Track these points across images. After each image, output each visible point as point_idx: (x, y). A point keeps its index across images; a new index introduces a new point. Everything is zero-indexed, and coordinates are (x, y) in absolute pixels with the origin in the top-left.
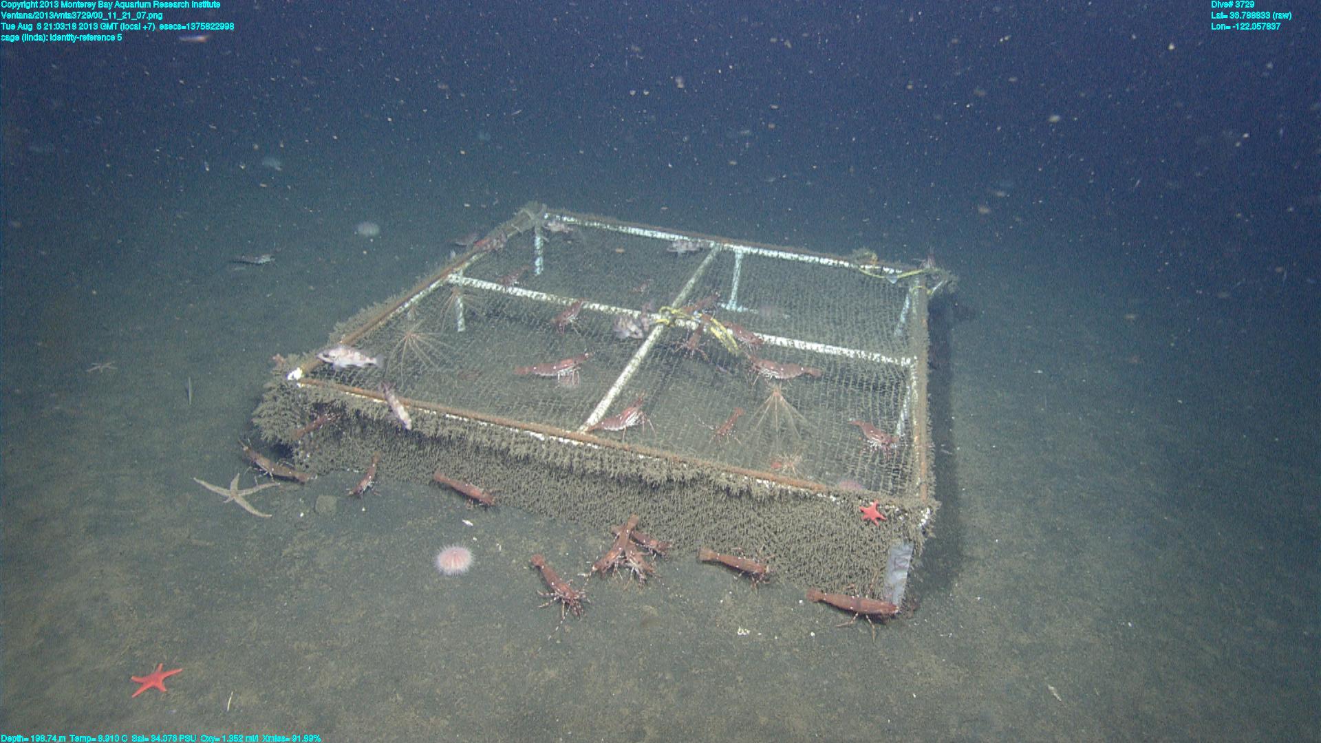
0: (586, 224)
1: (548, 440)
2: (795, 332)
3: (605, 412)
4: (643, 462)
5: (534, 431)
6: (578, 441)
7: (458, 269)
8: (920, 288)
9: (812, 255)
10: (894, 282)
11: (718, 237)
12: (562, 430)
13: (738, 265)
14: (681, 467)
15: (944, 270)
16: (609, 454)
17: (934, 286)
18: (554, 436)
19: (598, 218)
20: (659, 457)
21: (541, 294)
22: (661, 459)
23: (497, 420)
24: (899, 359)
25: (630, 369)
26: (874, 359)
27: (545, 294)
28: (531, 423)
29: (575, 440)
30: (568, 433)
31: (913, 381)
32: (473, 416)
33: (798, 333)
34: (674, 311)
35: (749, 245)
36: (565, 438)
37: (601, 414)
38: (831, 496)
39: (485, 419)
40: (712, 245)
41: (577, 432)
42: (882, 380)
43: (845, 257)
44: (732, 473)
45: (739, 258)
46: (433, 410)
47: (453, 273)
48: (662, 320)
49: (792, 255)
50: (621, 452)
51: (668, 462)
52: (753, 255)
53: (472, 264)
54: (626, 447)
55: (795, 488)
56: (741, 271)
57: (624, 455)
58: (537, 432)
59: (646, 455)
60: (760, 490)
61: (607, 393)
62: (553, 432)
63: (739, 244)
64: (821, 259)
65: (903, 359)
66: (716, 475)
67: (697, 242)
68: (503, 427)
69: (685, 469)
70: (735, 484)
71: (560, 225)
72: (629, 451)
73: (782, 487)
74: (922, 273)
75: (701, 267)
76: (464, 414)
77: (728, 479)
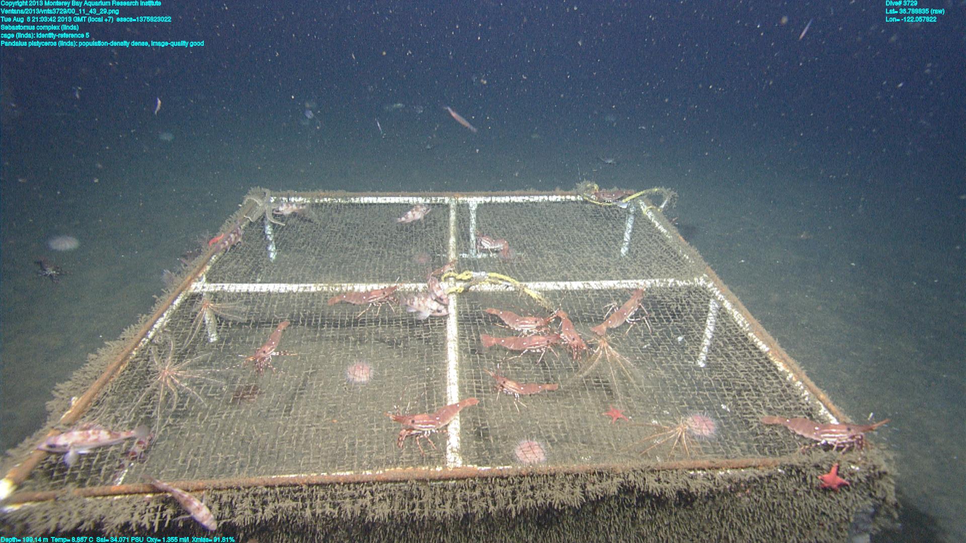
0: (316, 201)
1: (414, 487)
2: (583, 274)
3: (461, 422)
4: (546, 485)
5: (396, 482)
6: (457, 479)
7: (200, 275)
8: (651, 209)
9: (541, 195)
10: (625, 207)
11: (451, 193)
12: (430, 468)
13: (473, 216)
14: (596, 480)
15: (663, 189)
16: (500, 486)
17: (661, 204)
18: (424, 481)
19: (327, 192)
20: (568, 474)
21: (308, 285)
22: (570, 477)
23: (341, 480)
24: (693, 281)
25: (455, 355)
26: (669, 285)
27: (312, 285)
28: (387, 470)
29: (453, 479)
30: (441, 471)
31: (723, 301)
32: (305, 481)
33: (586, 274)
34: (460, 277)
35: (481, 195)
36: (439, 480)
37: (459, 428)
38: (780, 471)
39: (324, 482)
40: (447, 200)
41: (450, 466)
42: (695, 307)
43: (569, 192)
44: (659, 471)
45: (474, 209)
46: (244, 487)
47: (195, 281)
48: (453, 289)
49: (523, 198)
50: (516, 480)
51: (580, 477)
52: (485, 204)
53: (213, 267)
54: (523, 472)
55: (736, 471)
56: (477, 221)
57: (520, 482)
58: (400, 481)
59: (551, 476)
60: (699, 484)
61: (449, 395)
62: (423, 476)
63: (472, 196)
64: (550, 197)
65: (696, 279)
66: (642, 479)
67: (431, 200)
68: (352, 485)
69: (601, 482)
70: (669, 485)
71: (290, 207)
72: (527, 476)
73: (721, 473)
74: (644, 195)
75: (452, 224)
76: (291, 482)
77: (659, 480)
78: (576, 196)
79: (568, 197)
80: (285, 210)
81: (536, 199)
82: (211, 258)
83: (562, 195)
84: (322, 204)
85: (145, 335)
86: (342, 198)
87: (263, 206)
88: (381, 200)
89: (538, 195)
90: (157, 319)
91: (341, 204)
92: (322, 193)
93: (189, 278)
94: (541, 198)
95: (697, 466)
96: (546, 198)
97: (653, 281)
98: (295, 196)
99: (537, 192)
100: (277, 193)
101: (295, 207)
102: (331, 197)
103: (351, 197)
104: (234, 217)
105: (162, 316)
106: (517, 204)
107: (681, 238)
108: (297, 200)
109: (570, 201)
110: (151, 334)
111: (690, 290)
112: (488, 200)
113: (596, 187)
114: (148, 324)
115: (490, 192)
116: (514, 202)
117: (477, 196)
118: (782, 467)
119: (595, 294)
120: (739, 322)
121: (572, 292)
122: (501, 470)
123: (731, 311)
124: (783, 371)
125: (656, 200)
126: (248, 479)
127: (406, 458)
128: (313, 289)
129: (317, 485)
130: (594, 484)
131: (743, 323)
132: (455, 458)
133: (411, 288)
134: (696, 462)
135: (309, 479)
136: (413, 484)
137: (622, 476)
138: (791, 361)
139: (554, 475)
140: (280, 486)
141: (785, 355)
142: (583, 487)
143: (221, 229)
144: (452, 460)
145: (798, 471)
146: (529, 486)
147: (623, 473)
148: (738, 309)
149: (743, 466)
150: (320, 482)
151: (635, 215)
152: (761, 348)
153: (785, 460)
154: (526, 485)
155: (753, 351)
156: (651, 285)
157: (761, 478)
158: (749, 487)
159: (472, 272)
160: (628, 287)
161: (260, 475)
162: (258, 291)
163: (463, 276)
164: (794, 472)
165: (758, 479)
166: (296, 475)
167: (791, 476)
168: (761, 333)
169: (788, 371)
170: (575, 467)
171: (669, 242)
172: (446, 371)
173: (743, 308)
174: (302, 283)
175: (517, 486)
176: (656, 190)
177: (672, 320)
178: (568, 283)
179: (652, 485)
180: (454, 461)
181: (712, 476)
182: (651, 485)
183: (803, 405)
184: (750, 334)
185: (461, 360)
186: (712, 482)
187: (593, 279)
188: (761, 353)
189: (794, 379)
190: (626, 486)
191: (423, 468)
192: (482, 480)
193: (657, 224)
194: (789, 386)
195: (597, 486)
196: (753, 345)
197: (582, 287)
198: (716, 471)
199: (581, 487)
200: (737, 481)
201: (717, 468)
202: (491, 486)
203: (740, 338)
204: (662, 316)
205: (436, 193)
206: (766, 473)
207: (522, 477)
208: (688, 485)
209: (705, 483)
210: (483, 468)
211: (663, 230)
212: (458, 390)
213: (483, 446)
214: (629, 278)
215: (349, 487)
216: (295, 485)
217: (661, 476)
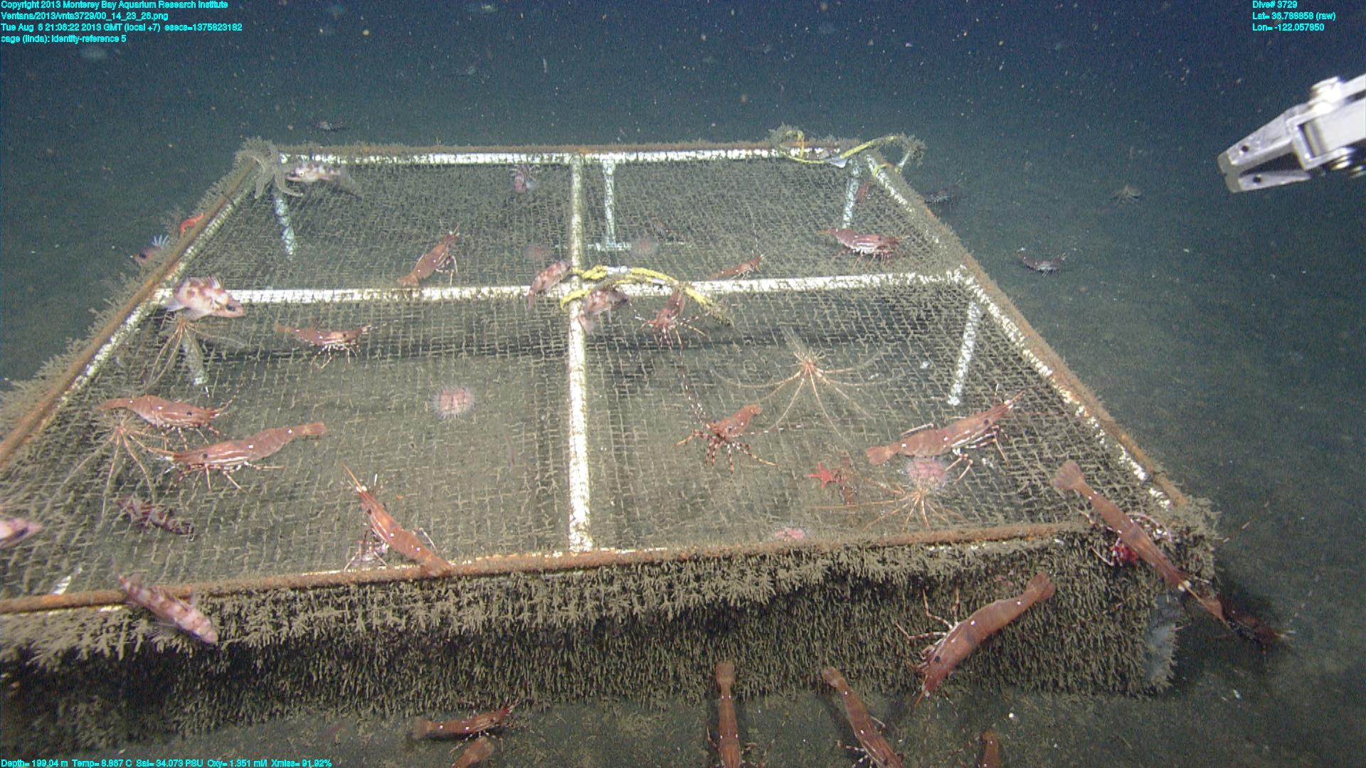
0: (357, 161)
1: (521, 583)
2: (778, 268)
3: (590, 488)
4: (718, 572)
5: (492, 575)
6: (585, 569)
7: (169, 277)
8: (884, 168)
9: (715, 149)
10: (842, 165)
11: (573, 147)
12: (543, 555)
13: (609, 182)
14: (792, 564)
15: (903, 137)
16: (650, 576)
17: (899, 161)
18: (534, 573)
19: (374, 147)
20: (750, 557)
21: (349, 291)
22: (754, 560)
23: (408, 574)
24: (943, 275)
25: (580, 391)
26: (908, 282)
27: (355, 291)
28: (478, 559)
29: (579, 569)
30: (560, 558)
31: (988, 304)
32: (354, 579)
33: (782, 267)
34: (587, 274)
35: (621, 150)
36: (559, 570)
37: (588, 496)
38: (1057, 541)
39: (382, 579)
40: (567, 158)
41: (575, 550)
42: (945, 313)
43: (759, 144)
44: (884, 548)
45: (610, 172)
46: (257, 591)
47: (161, 287)
48: (578, 294)
49: (687, 154)
50: (673, 567)
51: (767, 560)
52: (628, 164)
53: (191, 264)
54: (683, 555)
55: (995, 545)
56: (616, 189)
57: (680, 571)
58: (500, 575)
59: (724, 559)
60: (941, 564)
61: (572, 449)
62: (532, 566)
63: (607, 151)
64: (729, 152)
65: (948, 273)
66: (859, 560)
67: (542, 159)
68: (425, 583)
69: (798, 566)
70: (899, 566)
71: (315, 170)
72: (690, 561)
73: (974, 548)
74: (873, 147)
75: (576, 195)
76: (331, 581)
77: (883, 561)
78: (769, 149)
79: (757, 152)
80: (306, 174)
81: (707, 155)
82: (185, 251)
83: (747, 149)
84: (367, 166)
85: (82, 370)
86: (399, 156)
87: (270, 169)
88: (461, 159)
89: (711, 149)
90: (101, 347)
91: (397, 166)
92: (367, 149)
93: (151, 282)
94: (715, 153)
95: (939, 539)
96: (723, 154)
97: (883, 276)
98: (320, 153)
99: (710, 144)
100: (292, 147)
101: (322, 170)
102: (380, 154)
103: (413, 155)
104: (220, 186)
105: (108, 341)
106: (678, 163)
107: (929, 212)
108: (324, 160)
109: (761, 158)
110: (91, 370)
111: (938, 290)
112: (632, 158)
113: (800, 135)
114: (85, 354)
115: (635, 145)
116: (672, 160)
117: (615, 152)
118: (1060, 536)
119: (796, 296)
120: (1011, 335)
121: (762, 295)
122: (650, 553)
123: (999, 319)
124: (1071, 403)
125: (892, 155)
126: (263, 579)
127: (507, 541)
128: (357, 297)
129: (372, 583)
130: (788, 569)
131: (1017, 338)
132: (582, 539)
133: (512, 293)
134: (938, 533)
135: (359, 576)
136: (518, 577)
137: (829, 556)
138: (1082, 388)
139: (729, 559)
140: (314, 587)
141: (1075, 380)
142: (773, 573)
143: (200, 205)
144: (578, 541)
145: (1083, 542)
146: (692, 575)
147: (832, 553)
148: (1010, 315)
149: (1006, 537)
150: (376, 580)
151: (860, 179)
152: (1040, 371)
153: (1066, 526)
154: (688, 573)
155: (1029, 377)
156: (882, 282)
157: (1030, 552)
158: (1013, 566)
159: (606, 268)
160: (846, 286)
161: (283, 573)
162: (268, 301)
163: (593, 273)
164: (1076, 543)
165: (1026, 554)
166: (338, 571)
167: (1072, 548)
168: (1042, 350)
169: (1078, 403)
170: (760, 546)
171: (911, 219)
172: (568, 415)
173: (1017, 313)
174: (339, 288)
175: (675, 576)
176: (892, 138)
177: (912, 332)
178: (754, 283)
179: (874, 566)
180: (580, 543)
181: (960, 552)
182: (871, 567)
183: (1097, 450)
184: (1026, 352)
185: (589, 399)
186: (960, 560)
187: (793, 274)
188: (1040, 379)
189: (1086, 414)
190: (835, 572)
191: (534, 555)
192: (623, 569)
193: (893, 192)
194: (1077, 425)
195: (792, 572)
196: (1030, 368)
197: (776, 287)
198: (966, 545)
199: (770, 574)
200: (995, 558)
201: (968, 542)
202: (636, 576)
203: (1011, 359)
204: (896, 326)
205: (549, 147)
206: (1038, 545)
207: (682, 563)
208: (926, 567)
209: (950, 562)
210: (623, 552)
211: (901, 200)
212: (585, 442)
213: (625, 521)
214: (848, 274)
215: (421, 585)
216: (338, 585)
217: (886, 556)
